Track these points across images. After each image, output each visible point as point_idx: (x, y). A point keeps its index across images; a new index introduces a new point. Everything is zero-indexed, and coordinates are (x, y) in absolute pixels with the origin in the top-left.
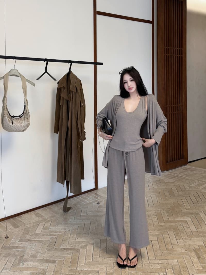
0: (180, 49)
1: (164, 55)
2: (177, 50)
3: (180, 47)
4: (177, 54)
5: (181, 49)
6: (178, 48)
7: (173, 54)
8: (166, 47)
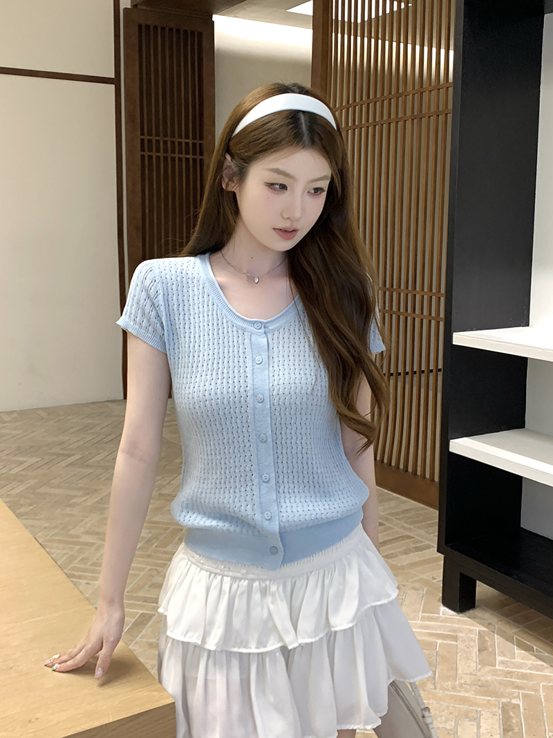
0: (194, 141)
1: (139, 153)
2: (187, 144)
3: (194, 138)
4: (187, 153)
5: (198, 142)
6: (187, 141)
7: (173, 151)
8: (150, 137)
